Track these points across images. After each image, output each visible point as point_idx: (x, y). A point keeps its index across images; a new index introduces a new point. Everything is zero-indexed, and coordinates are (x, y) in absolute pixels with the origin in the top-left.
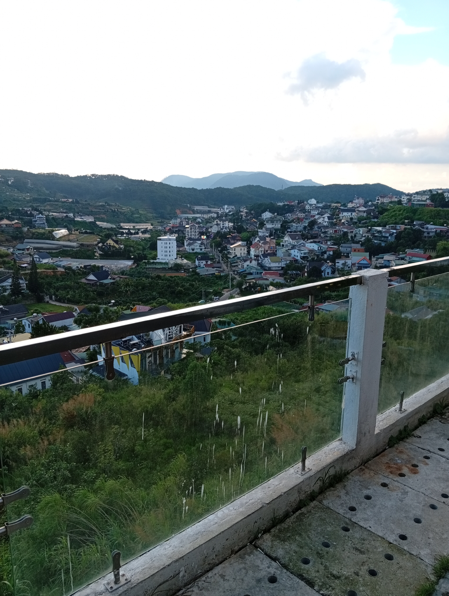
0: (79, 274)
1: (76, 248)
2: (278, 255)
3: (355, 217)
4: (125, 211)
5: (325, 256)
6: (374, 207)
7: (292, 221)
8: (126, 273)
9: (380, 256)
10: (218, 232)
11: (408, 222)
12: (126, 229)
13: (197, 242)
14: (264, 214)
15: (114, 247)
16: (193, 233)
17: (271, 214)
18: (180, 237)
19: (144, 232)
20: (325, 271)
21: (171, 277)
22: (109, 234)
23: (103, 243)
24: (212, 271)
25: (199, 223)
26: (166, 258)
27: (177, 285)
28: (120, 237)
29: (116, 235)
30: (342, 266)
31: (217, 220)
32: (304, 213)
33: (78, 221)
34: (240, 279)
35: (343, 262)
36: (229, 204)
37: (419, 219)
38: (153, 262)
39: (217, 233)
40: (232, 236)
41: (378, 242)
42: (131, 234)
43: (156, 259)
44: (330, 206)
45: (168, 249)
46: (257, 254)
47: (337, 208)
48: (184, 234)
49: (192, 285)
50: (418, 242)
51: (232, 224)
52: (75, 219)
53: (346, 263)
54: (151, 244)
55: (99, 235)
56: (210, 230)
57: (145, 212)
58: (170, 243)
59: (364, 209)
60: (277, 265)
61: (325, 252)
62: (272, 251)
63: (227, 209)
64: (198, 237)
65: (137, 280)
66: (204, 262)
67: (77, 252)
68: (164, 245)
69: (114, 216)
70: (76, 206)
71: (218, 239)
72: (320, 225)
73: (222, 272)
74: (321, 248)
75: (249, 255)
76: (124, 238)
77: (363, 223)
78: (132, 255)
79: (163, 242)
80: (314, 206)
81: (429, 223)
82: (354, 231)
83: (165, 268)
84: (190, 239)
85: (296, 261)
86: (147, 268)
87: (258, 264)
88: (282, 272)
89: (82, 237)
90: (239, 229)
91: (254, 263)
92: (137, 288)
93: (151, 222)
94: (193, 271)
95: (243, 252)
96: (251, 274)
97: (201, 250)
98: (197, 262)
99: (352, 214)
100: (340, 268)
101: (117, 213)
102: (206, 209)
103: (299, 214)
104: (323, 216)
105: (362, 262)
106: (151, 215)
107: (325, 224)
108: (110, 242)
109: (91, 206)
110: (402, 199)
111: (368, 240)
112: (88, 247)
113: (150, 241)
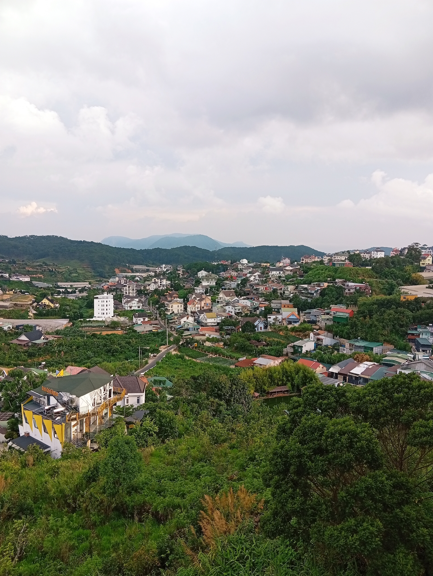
0: (11, 335)
1: (9, 308)
2: (213, 311)
3: (283, 276)
4: (63, 270)
5: (258, 312)
6: (299, 267)
7: (227, 279)
8: (60, 333)
9: (308, 311)
10: (156, 290)
11: (330, 280)
12: (63, 288)
13: (135, 299)
14: (200, 272)
15: (49, 306)
16: (131, 291)
17: (206, 273)
18: (118, 295)
19: (80, 291)
20: (258, 326)
21: (108, 335)
22: (44, 293)
23: (38, 303)
24: (149, 328)
25: (137, 281)
26: (103, 316)
27: (113, 343)
28: (56, 296)
29: (52, 294)
30: (273, 321)
31: (155, 279)
32: (237, 271)
33: (13, 281)
34: (177, 335)
35: (274, 317)
36: (166, 264)
37: (340, 278)
38: (90, 321)
39: (154, 291)
40: (169, 293)
41: (305, 298)
42: (69, 293)
43: (92, 318)
44: (260, 265)
45: (105, 308)
46: (193, 310)
47: (266, 267)
48: (122, 292)
49: (129, 343)
50: (340, 298)
51: (170, 282)
52: (11, 279)
53: (277, 318)
54: (88, 303)
55: (34, 295)
56: (148, 288)
57: (84, 271)
58: (107, 301)
59: (291, 268)
60: (212, 320)
61: (257, 308)
62: (208, 308)
63: (164, 268)
64: (136, 295)
65: (71, 339)
66: (142, 319)
67: (10, 312)
68: (101, 303)
69: (51, 276)
70: (12, 266)
71: (156, 296)
72: (251, 283)
73: (159, 328)
74: (253, 304)
75: (186, 312)
76: (60, 297)
77: (291, 281)
78: (68, 314)
79: (100, 300)
80: (246, 265)
81: (349, 281)
82: (283, 288)
83: (102, 326)
84: (128, 297)
85: (231, 316)
86: (82, 327)
87: (195, 320)
88: (217, 327)
89: (16, 297)
90: (176, 287)
91: (191, 319)
92: (71, 348)
93: (89, 281)
94: (130, 329)
95: (180, 308)
96: (188, 330)
97: (139, 307)
98: (134, 320)
99: (280, 273)
100: (271, 323)
101: (55, 273)
102: (144, 268)
103: (232, 273)
104: (254, 275)
105: (292, 317)
106: (90, 274)
107: (256, 282)
108: (45, 301)
109: (28, 266)
110: (324, 259)
111: (295, 296)
112: (21, 307)
113: (87, 300)
